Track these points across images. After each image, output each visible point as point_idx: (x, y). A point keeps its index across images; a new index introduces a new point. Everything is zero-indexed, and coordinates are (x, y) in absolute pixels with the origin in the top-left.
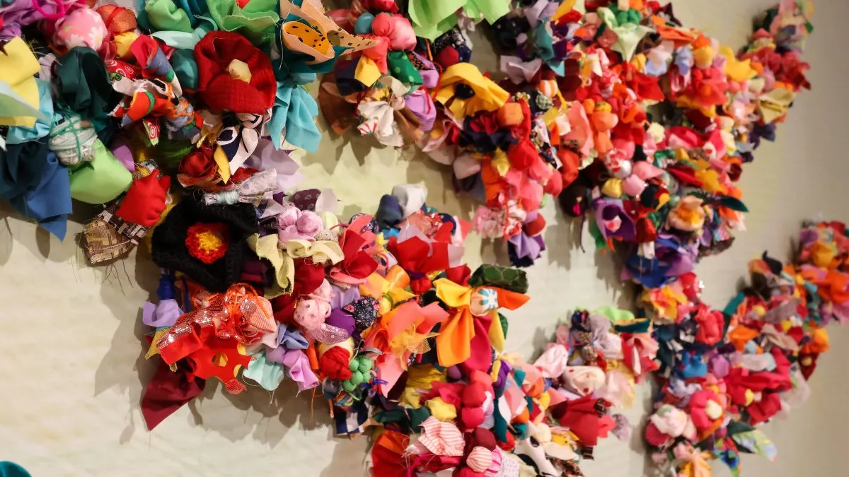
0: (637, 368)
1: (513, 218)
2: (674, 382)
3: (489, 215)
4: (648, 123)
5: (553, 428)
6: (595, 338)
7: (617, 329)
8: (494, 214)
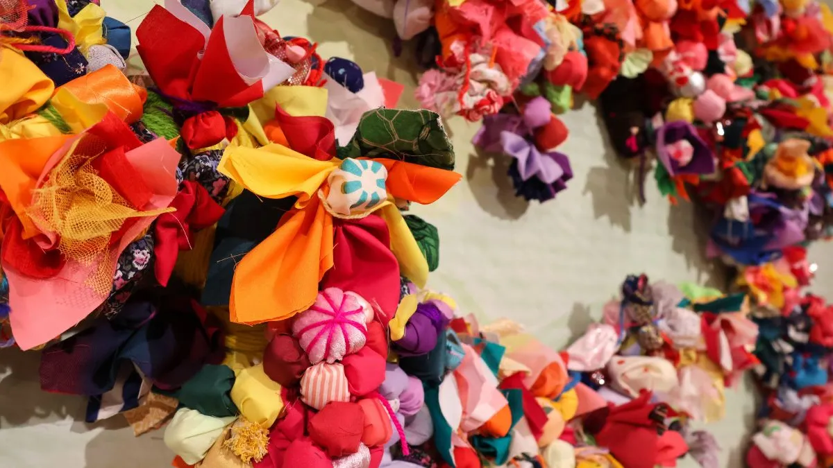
0: (727, 361)
1: (481, 82)
2: (784, 393)
3: (443, 82)
4: (723, 14)
5: (580, 450)
6: (659, 315)
7: (697, 308)
8: (451, 80)
